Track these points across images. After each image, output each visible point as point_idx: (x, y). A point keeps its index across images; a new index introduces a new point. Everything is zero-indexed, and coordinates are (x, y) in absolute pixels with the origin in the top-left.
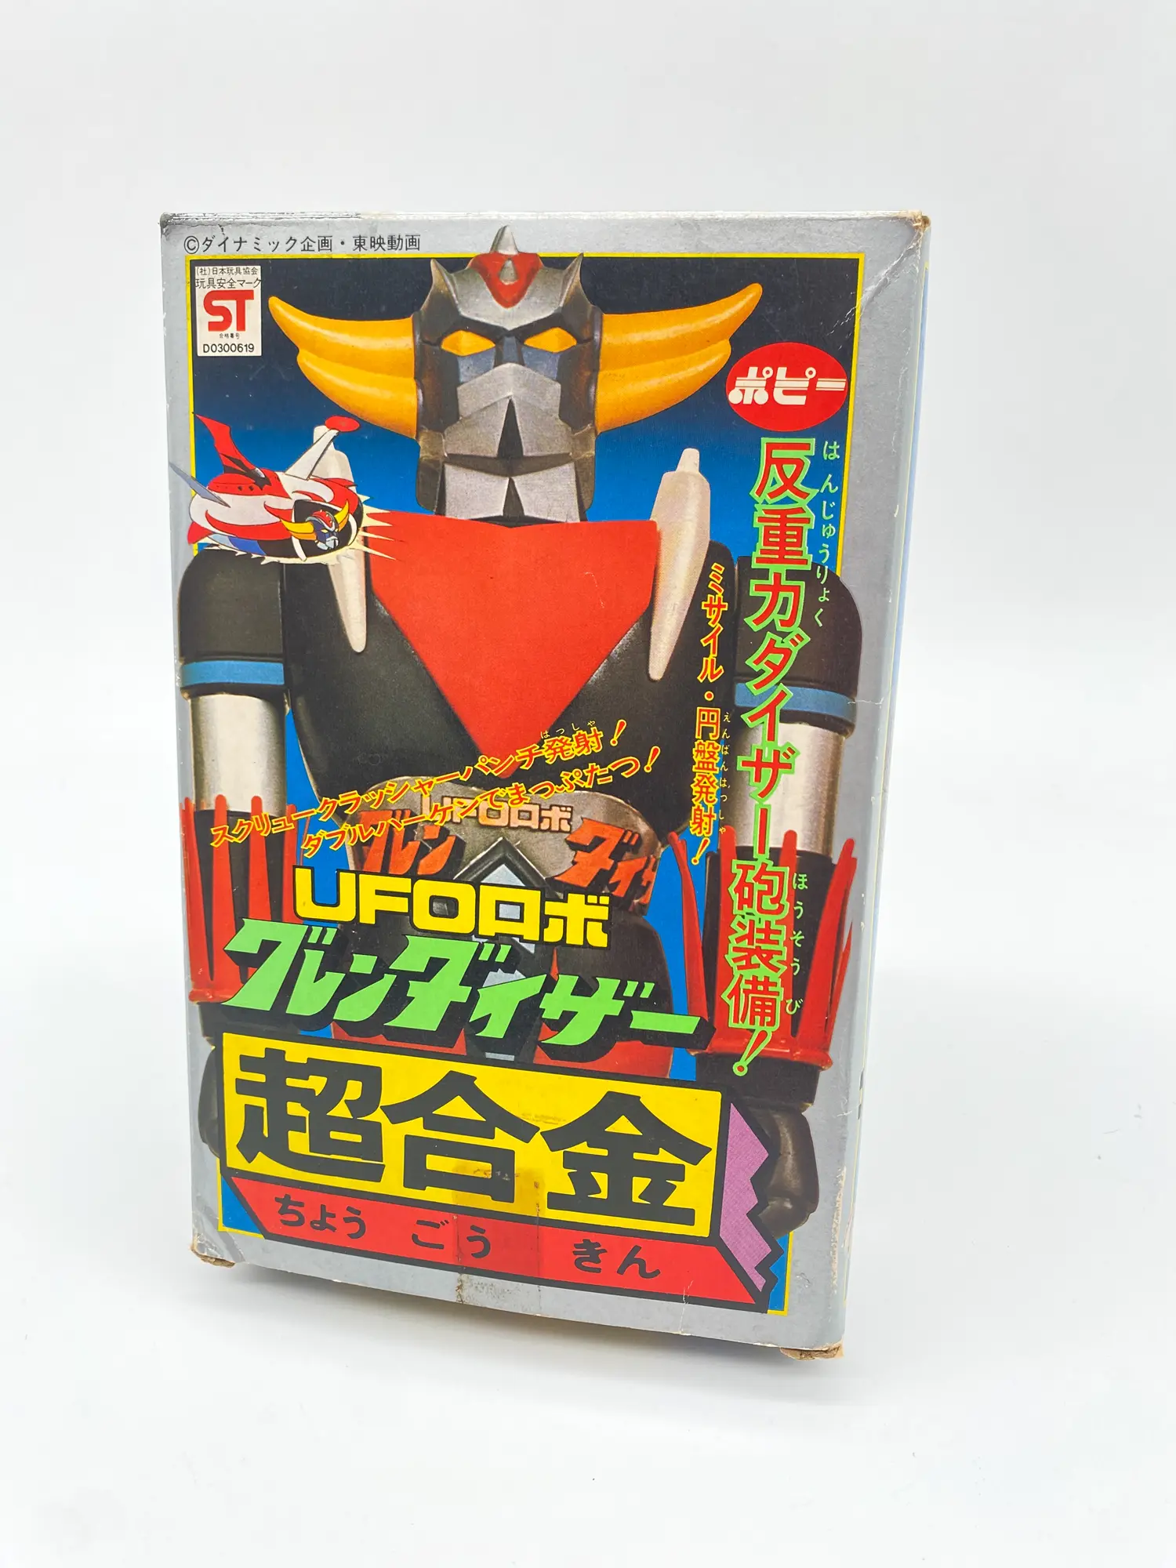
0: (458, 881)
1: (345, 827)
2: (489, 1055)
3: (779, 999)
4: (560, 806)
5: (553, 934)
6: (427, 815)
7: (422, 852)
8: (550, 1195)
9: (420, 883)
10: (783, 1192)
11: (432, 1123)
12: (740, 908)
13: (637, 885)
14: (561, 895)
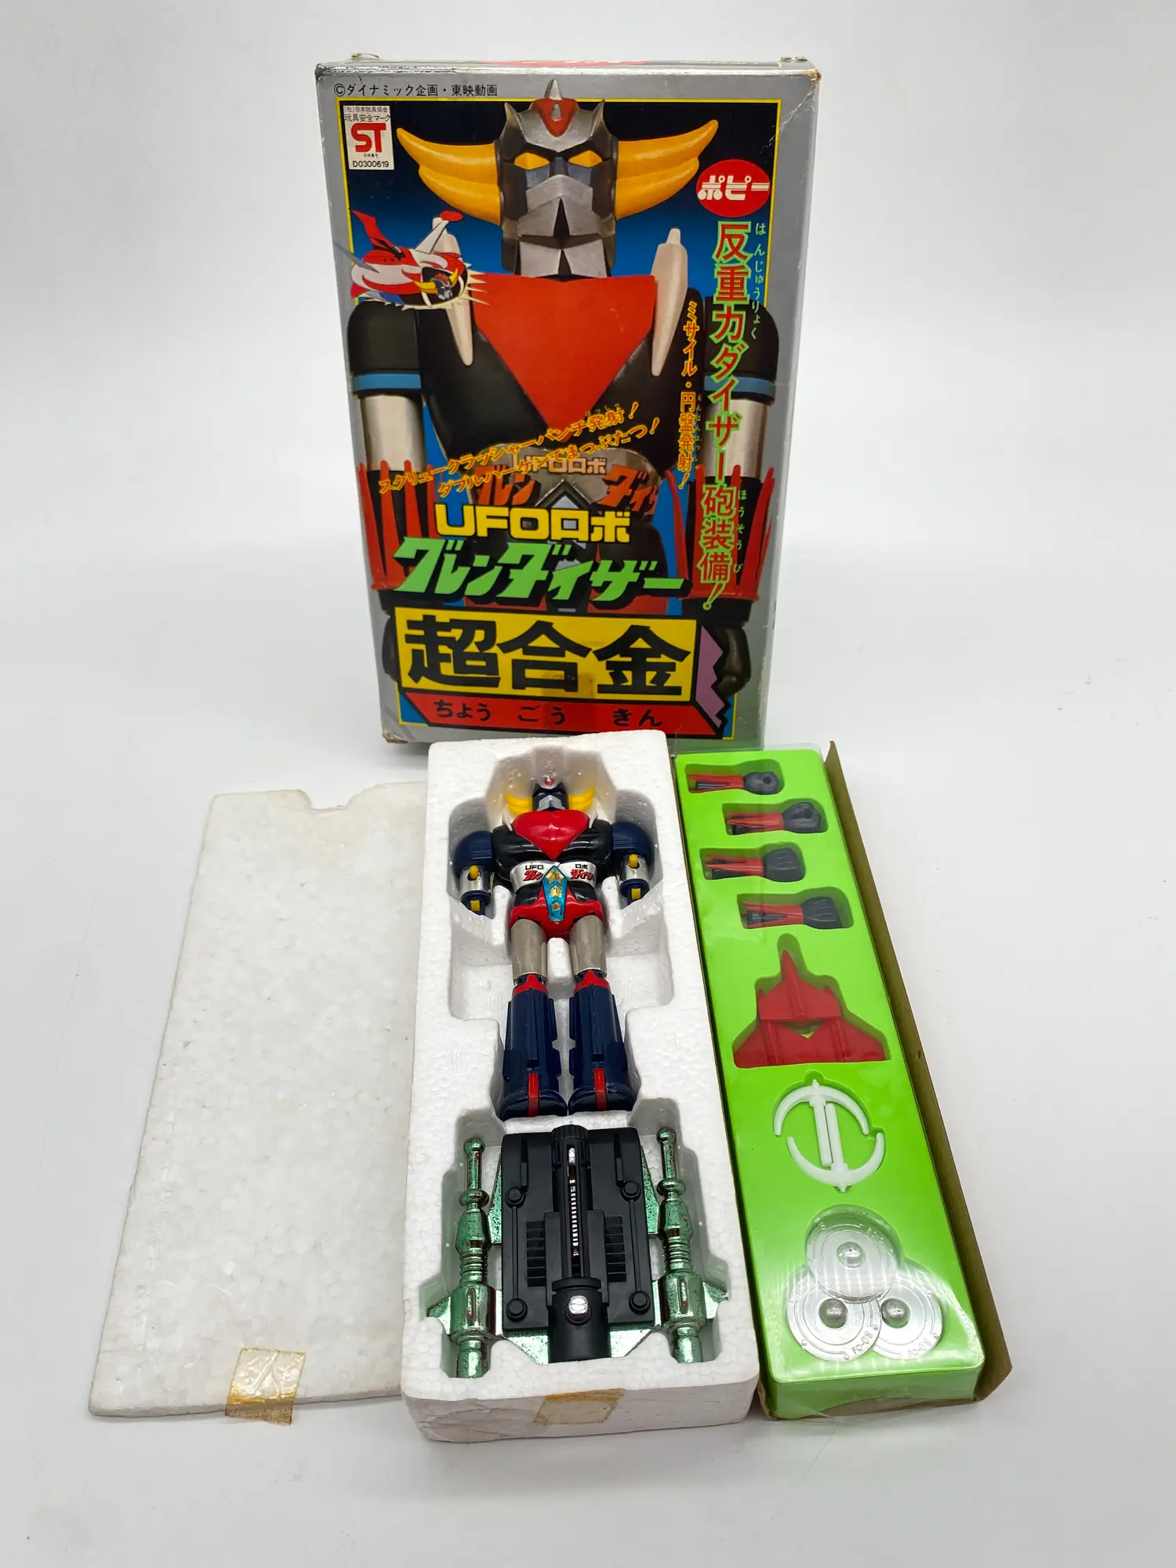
0: (539, 507)
1: (465, 477)
2: (561, 610)
3: (731, 564)
4: (599, 458)
5: (596, 536)
6: (516, 468)
7: (515, 491)
8: (599, 686)
9: (514, 510)
10: (731, 673)
11: (528, 651)
12: (708, 513)
13: (647, 504)
14: (600, 513)
